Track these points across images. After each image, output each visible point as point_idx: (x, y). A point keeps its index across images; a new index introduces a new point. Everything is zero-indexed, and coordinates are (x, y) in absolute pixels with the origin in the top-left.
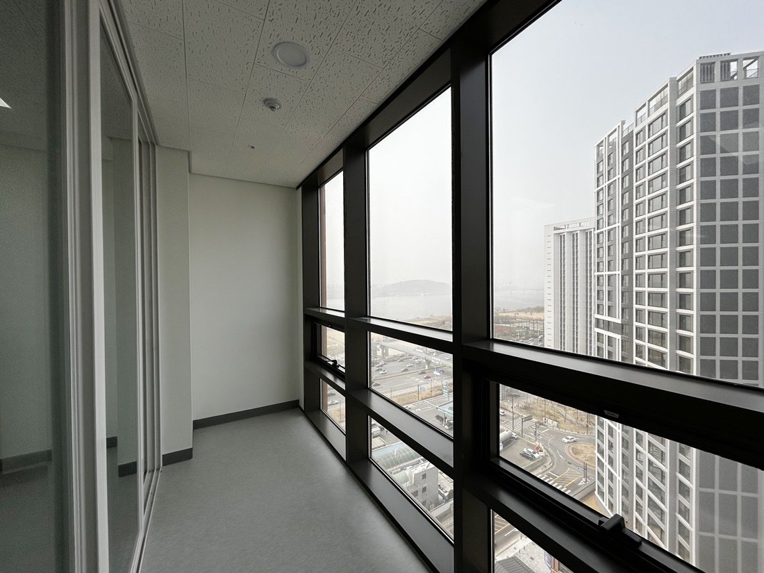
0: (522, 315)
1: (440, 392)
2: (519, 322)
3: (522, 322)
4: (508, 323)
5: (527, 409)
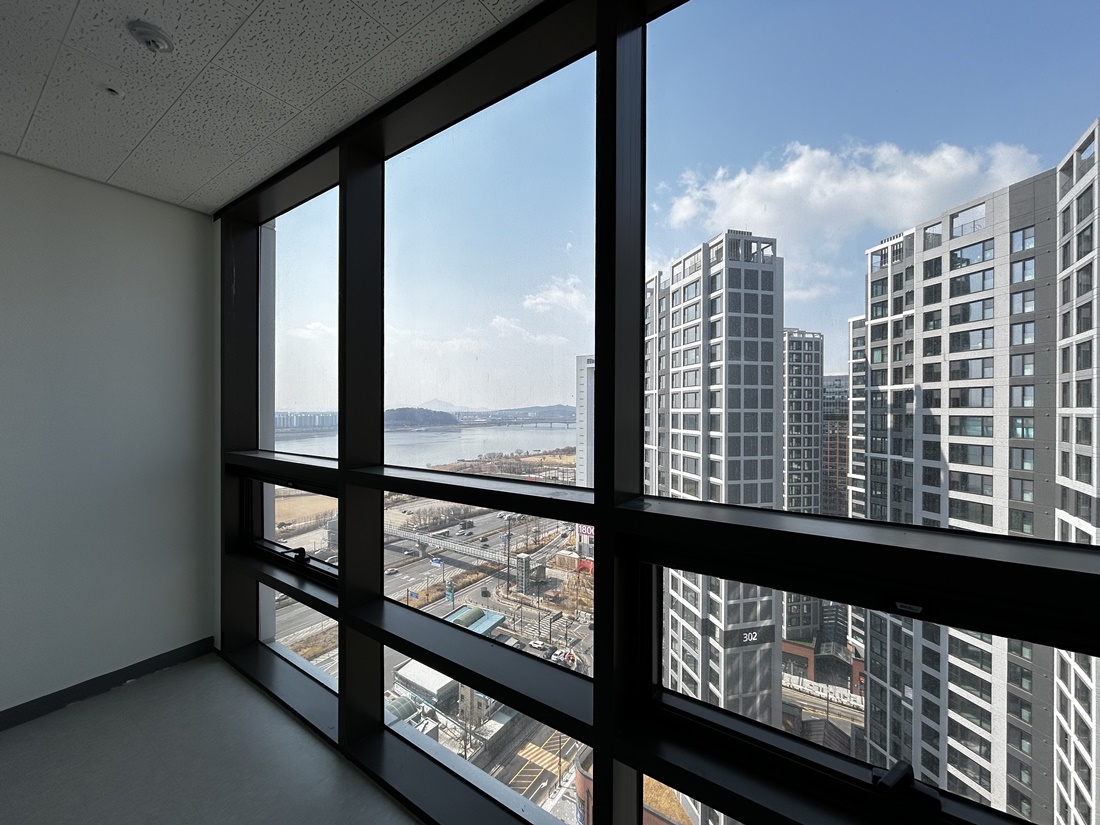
0: (549, 458)
1: (440, 593)
2: (546, 470)
3: (549, 470)
4: (534, 473)
5: (556, 600)
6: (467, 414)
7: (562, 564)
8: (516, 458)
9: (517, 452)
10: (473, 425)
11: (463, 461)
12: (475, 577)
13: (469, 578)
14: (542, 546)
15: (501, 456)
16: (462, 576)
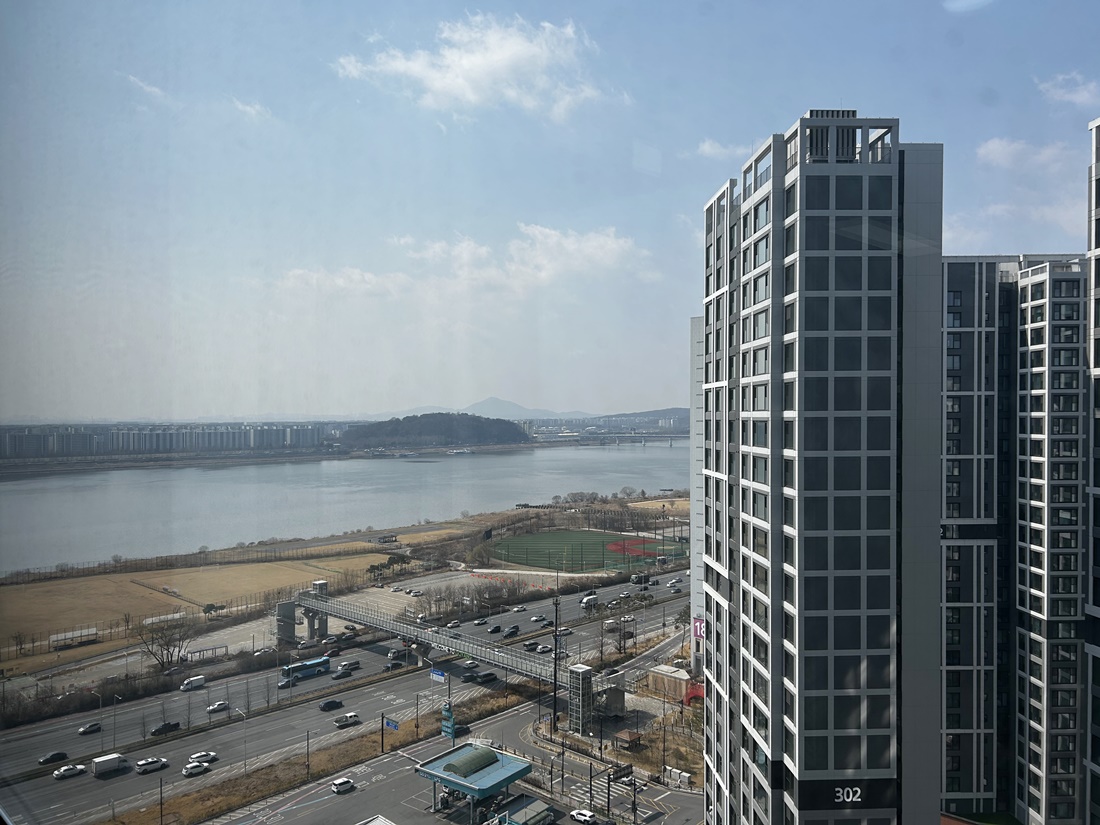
2: (674, 524)
4: (647, 528)
5: (635, 746)
6: (546, 423)
7: (658, 688)
8: (622, 503)
9: (624, 491)
10: (553, 443)
11: (526, 506)
12: (502, 702)
13: (493, 703)
14: (631, 656)
15: (593, 498)
16: (483, 699)
